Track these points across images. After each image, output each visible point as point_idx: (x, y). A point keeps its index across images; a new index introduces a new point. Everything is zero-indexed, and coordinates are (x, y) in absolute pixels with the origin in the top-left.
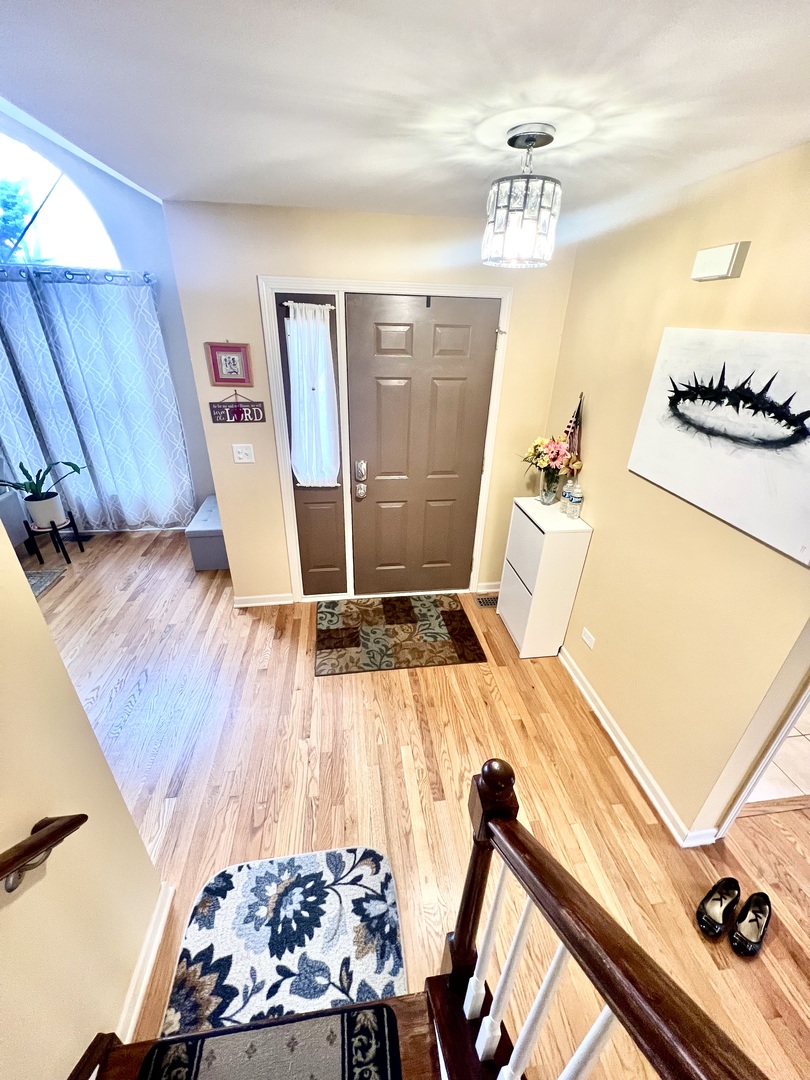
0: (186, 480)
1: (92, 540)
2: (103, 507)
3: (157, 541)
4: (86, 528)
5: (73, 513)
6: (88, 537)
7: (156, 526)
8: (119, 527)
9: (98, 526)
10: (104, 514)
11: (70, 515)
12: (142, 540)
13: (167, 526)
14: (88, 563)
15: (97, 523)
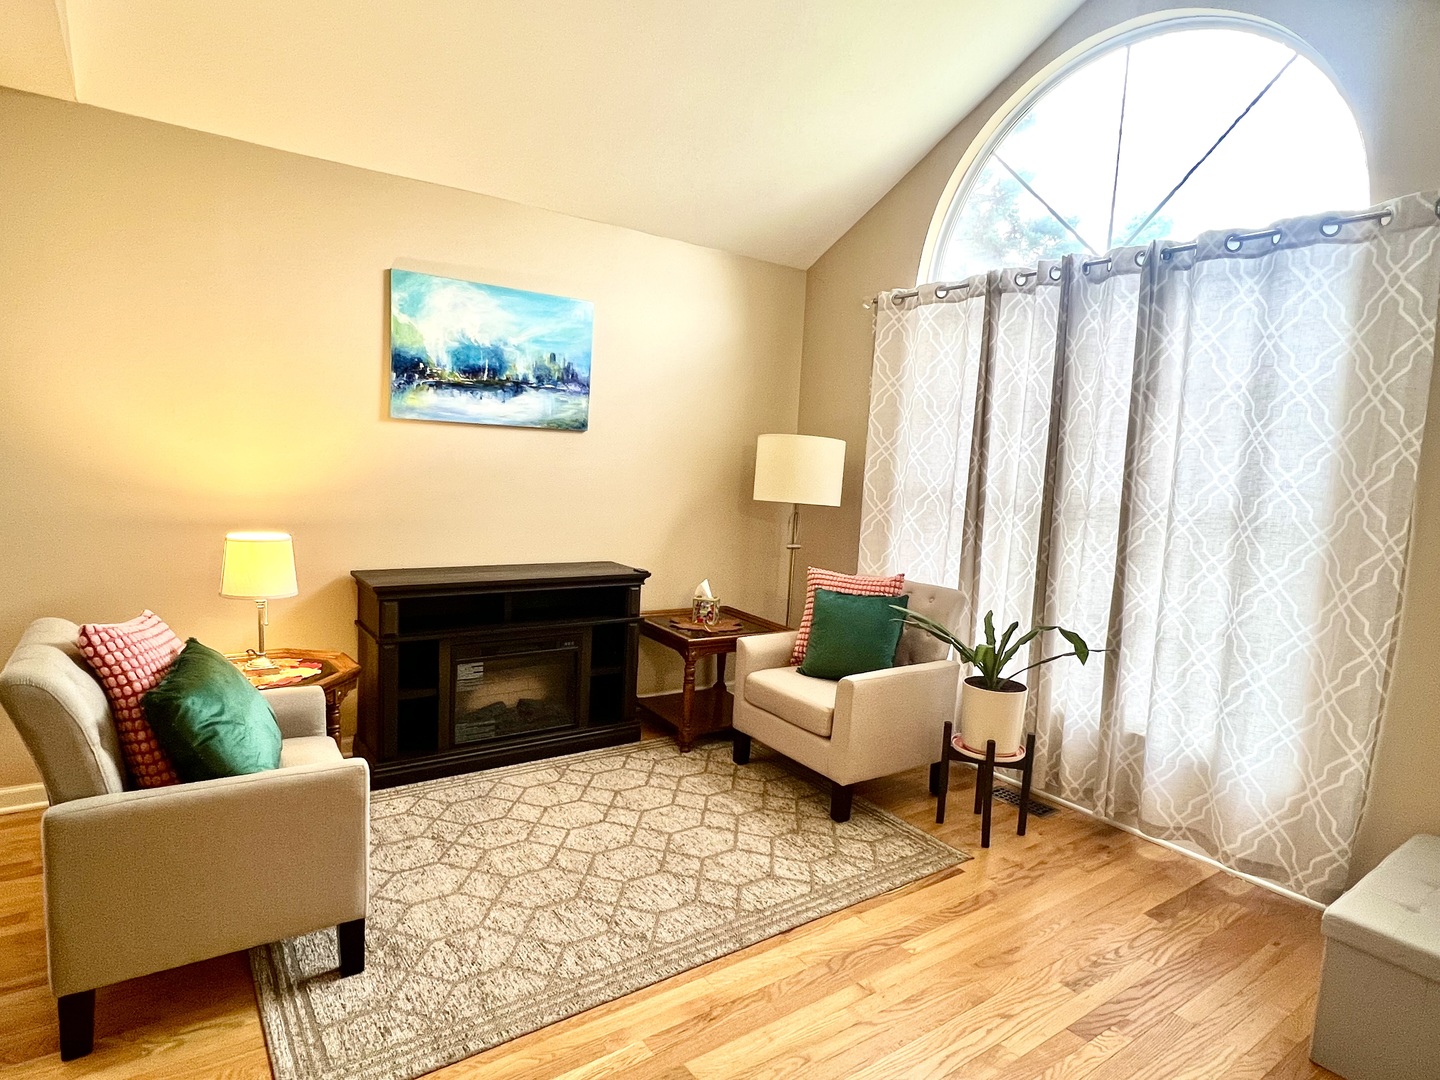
0: (1356, 759)
1: (1049, 818)
2: (1101, 754)
3: (1202, 893)
4: (1048, 787)
5: (1038, 743)
6: (1044, 809)
7: (1212, 850)
8: (1119, 815)
9: (1074, 791)
10: (1095, 772)
11: (1030, 742)
12: (1161, 872)
13: (1245, 865)
14: (1020, 866)
15: (1075, 785)
